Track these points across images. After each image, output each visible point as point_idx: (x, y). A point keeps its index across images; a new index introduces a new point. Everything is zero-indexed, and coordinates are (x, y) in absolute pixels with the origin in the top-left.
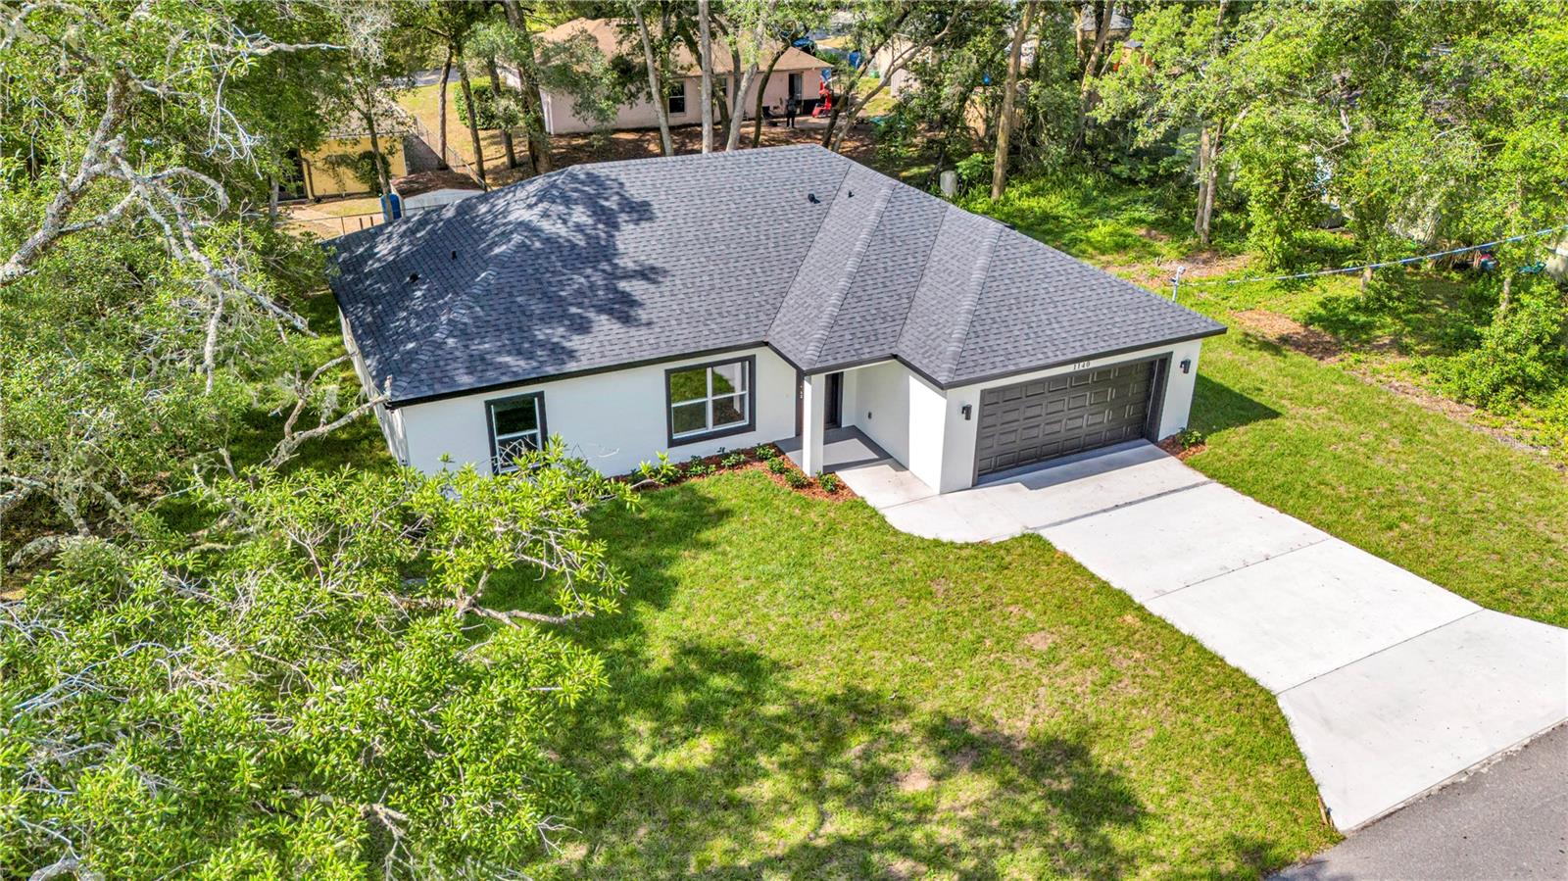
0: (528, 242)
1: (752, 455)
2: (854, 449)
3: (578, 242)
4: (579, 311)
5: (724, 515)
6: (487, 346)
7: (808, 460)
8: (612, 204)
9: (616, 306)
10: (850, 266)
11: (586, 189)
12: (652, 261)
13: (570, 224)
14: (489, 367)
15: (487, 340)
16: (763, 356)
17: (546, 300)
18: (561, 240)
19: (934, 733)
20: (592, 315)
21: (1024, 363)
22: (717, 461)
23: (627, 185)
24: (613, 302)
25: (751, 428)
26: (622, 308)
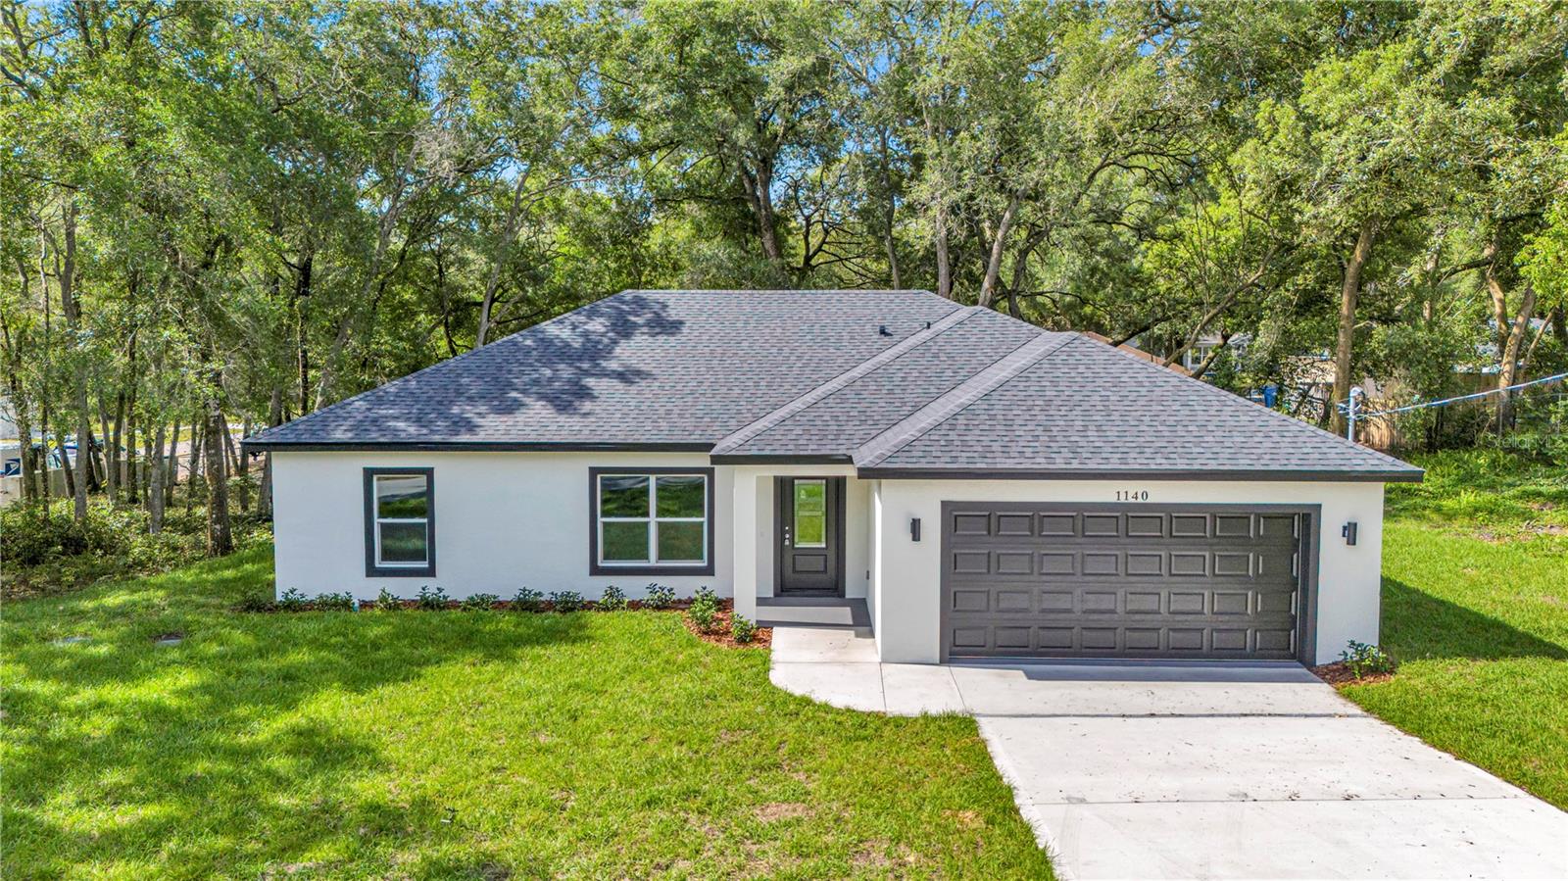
3: (573, 344)
4: (520, 395)
5: (578, 639)
6: (391, 411)
8: (640, 319)
9: (564, 396)
12: (641, 366)
15: (396, 407)
17: (493, 383)
20: (529, 400)
23: (672, 307)
24: (563, 392)
25: (709, 571)
26: (570, 399)
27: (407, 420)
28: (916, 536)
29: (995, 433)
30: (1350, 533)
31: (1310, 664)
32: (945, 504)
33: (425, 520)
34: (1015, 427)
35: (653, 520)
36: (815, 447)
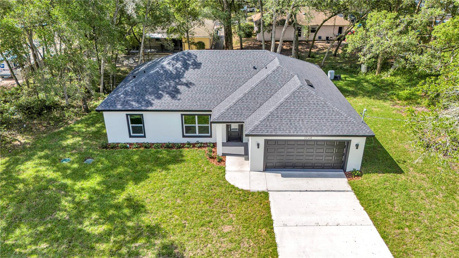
0: (159, 71)
2: (235, 150)
3: (173, 72)
4: (162, 92)
5: (181, 161)
6: (131, 98)
7: (218, 151)
9: (173, 93)
11: (185, 57)
12: (191, 81)
13: (174, 67)
14: (127, 105)
15: (131, 97)
17: (154, 88)
18: (169, 71)
20: (164, 94)
21: (280, 133)
22: (194, 145)
23: (198, 57)
24: (173, 91)
25: (211, 136)
26: (174, 93)
27: (135, 101)
28: (258, 147)
29: (278, 122)
30: (357, 146)
31: (345, 171)
32: (265, 140)
33: (142, 125)
34: (283, 120)
35: (197, 125)
36: (236, 119)
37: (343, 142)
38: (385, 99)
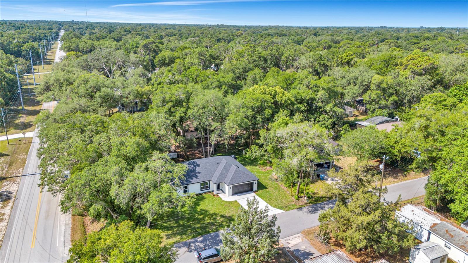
1: (209, 192)
2: (221, 191)
3: (192, 169)
4: (192, 177)
5: (206, 198)
7: (215, 193)
8: (196, 165)
10: (220, 172)
11: (193, 163)
12: (199, 171)
13: (191, 167)
14: (183, 183)
16: (211, 181)
17: (189, 176)
19: (220, 216)
22: (206, 193)
23: (197, 162)
25: (210, 189)
26: (196, 177)
28: (230, 189)
30: (255, 183)
31: (253, 191)
33: (188, 189)
34: (236, 179)
35: (205, 186)
36: (221, 181)
37: (251, 183)
38: (256, 166)
